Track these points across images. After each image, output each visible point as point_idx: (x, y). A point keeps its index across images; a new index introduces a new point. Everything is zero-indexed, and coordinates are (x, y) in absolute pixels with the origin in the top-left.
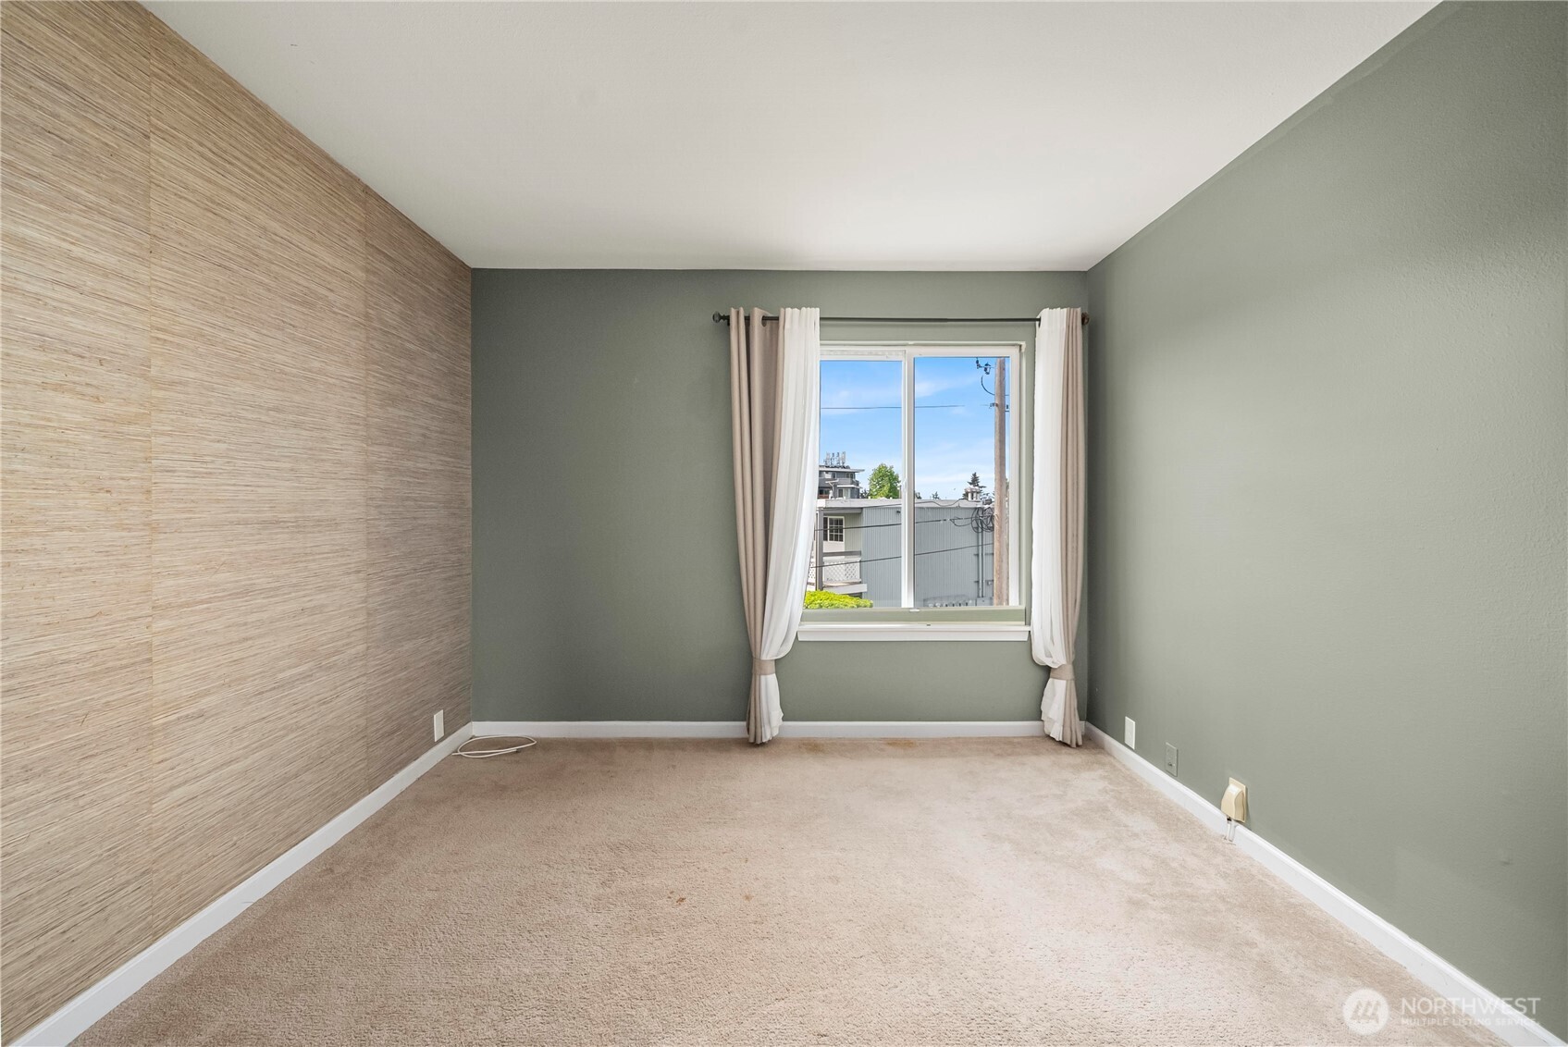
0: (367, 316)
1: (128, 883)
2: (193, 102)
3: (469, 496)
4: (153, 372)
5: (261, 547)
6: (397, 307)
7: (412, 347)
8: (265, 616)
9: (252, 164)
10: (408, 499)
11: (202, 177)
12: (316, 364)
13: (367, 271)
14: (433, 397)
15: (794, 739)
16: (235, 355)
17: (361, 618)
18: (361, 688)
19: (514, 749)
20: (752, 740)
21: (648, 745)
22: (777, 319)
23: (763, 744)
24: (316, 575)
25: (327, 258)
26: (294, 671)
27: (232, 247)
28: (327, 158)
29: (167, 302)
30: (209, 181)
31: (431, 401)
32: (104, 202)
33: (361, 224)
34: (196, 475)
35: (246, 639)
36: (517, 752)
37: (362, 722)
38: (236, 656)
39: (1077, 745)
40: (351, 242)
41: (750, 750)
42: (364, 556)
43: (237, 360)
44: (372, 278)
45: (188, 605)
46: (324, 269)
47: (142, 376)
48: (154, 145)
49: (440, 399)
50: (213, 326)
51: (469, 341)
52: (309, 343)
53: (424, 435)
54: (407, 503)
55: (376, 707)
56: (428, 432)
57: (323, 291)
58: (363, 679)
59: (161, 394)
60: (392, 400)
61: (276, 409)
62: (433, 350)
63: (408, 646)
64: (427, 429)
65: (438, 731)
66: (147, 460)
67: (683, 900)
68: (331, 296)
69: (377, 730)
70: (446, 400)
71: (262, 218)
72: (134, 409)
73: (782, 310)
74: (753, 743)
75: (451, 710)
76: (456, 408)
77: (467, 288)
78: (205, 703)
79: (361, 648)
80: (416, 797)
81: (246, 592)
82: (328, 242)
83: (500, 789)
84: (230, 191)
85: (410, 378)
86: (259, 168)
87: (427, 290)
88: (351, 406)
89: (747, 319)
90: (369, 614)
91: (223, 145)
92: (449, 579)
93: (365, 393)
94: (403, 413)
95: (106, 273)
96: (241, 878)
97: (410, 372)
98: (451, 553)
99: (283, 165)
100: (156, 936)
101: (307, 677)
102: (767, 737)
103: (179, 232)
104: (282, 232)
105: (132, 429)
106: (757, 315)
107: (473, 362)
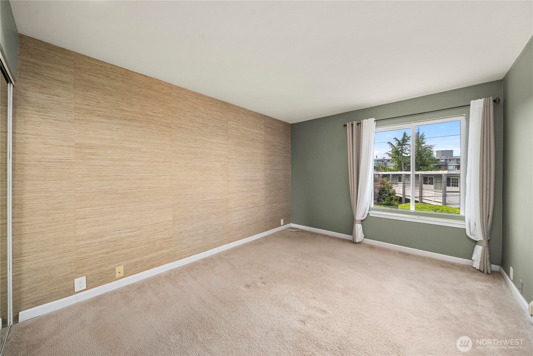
0: (265, 140)
1: (225, 233)
2: (234, 114)
3: (291, 174)
4: (228, 157)
5: (245, 184)
6: (272, 137)
7: (276, 144)
8: (245, 196)
9: (243, 120)
10: (274, 175)
11: (235, 125)
12: (255, 151)
13: (265, 132)
14: (281, 153)
15: (366, 244)
16: (240, 152)
17: (264, 198)
18: (264, 211)
19: (296, 230)
20: (353, 241)
21: (326, 236)
22: (360, 123)
23: (356, 243)
24: (255, 189)
25: (256, 131)
26: (251, 206)
27: (240, 135)
28: (257, 113)
29: (230, 146)
30: (236, 125)
31: (280, 154)
32: (222, 134)
33: (264, 123)
34: (235, 172)
35: (243, 199)
36: (297, 231)
37: (264, 218)
38: (241, 202)
39: (488, 273)
40: (261, 127)
41: (351, 244)
42: (265, 186)
43: (241, 153)
44: (266, 133)
45: (233, 193)
46: (257, 134)
47: (227, 158)
48: (229, 123)
49: (282, 154)
50: (237, 148)
51: (290, 140)
52: (253, 148)
53: (278, 162)
54: (274, 176)
55: (267, 215)
56: (279, 161)
57: (256, 138)
58: (265, 210)
59: (229, 160)
60: (271, 156)
61: (248, 160)
62: (280, 144)
63: (275, 204)
64: (279, 160)
65: (282, 223)
66: (228, 171)
67: (308, 266)
68: (258, 138)
69: (267, 220)
70: (284, 154)
71: (245, 128)
72: (226, 163)
73: (362, 121)
74: (353, 242)
75: (285, 220)
76: (287, 155)
77: (290, 128)
78: (236, 209)
79: (264, 203)
80: (274, 235)
81: (242, 192)
82: (257, 128)
83: (289, 237)
84: (240, 126)
85: (275, 150)
86: (244, 120)
87: (279, 132)
88: (262, 158)
89: (352, 125)
90: (266, 197)
91: (238, 118)
92: (285, 192)
93: (265, 155)
94: (273, 158)
95: (222, 144)
96: (242, 239)
97: (275, 149)
98: (285, 186)
99: (249, 118)
100: (229, 243)
101: (253, 207)
102: (357, 241)
103: (232, 135)
104: (248, 129)
105: (225, 166)
106: (355, 123)
107: (291, 145)
